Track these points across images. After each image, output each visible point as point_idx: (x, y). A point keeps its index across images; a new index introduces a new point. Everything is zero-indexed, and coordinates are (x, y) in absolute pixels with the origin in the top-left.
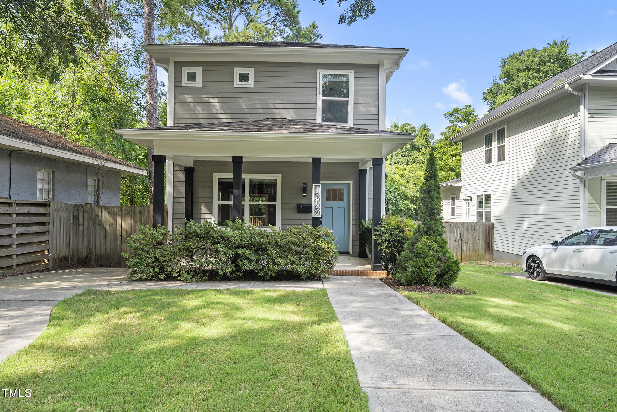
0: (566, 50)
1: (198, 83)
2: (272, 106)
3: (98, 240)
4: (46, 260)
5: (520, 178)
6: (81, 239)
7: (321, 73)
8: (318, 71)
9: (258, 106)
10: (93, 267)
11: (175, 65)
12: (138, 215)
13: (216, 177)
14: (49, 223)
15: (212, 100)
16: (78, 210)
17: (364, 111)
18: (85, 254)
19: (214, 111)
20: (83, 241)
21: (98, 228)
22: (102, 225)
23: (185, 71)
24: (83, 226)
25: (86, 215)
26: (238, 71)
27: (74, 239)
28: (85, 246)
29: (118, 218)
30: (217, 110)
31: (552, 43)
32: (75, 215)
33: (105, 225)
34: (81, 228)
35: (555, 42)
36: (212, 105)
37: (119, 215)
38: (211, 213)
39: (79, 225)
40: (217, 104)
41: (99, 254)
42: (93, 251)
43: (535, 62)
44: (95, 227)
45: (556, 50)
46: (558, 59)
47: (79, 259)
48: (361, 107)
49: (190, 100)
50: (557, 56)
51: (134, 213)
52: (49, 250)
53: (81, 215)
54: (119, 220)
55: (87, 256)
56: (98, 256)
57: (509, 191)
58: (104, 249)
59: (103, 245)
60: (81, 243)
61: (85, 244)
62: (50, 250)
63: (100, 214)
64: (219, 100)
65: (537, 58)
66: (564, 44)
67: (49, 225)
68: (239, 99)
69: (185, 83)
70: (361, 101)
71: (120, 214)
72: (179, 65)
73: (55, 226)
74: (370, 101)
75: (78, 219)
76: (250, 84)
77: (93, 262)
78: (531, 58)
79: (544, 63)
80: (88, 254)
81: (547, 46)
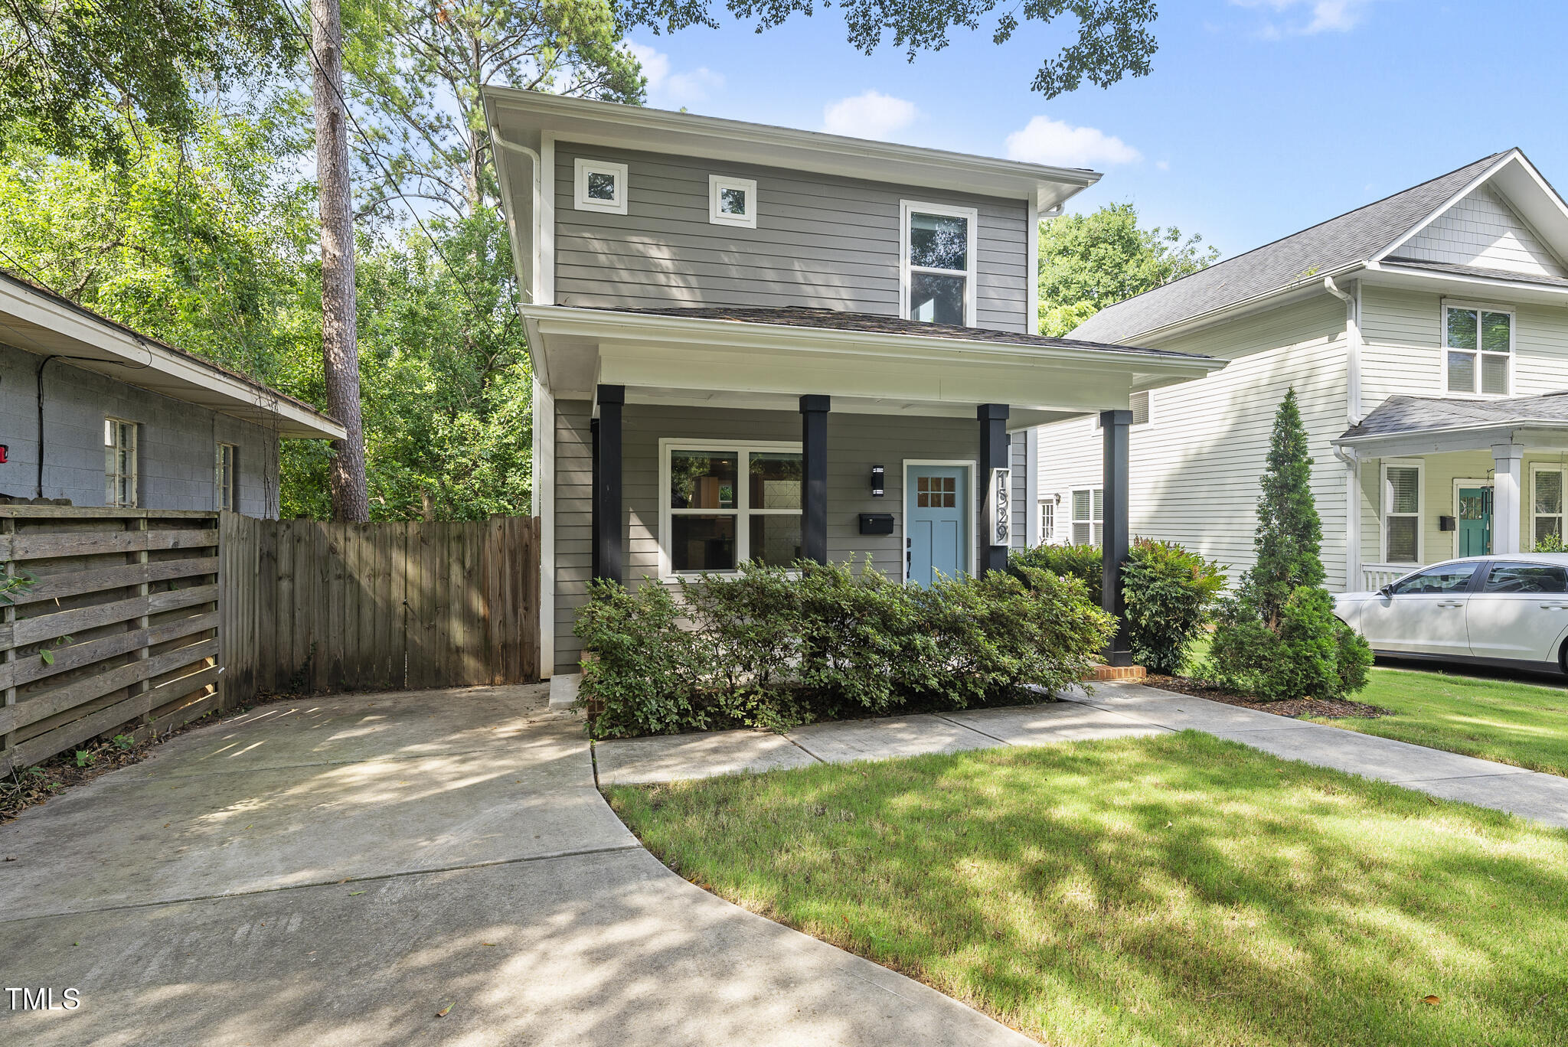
0: (1134, 222)
1: (618, 204)
2: (800, 278)
3: (334, 617)
4: (210, 688)
5: (1190, 458)
6: (284, 616)
7: (908, 207)
8: (903, 203)
9: (770, 275)
10: (323, 694)
11: (556, 152)
12: (453, 545)
13: (667, 447)
14: (216, 574)
15: (654, 252)
16: (275, 535)
17: (998, 305)
18: (299, 660)
19: (662, 279)
20: (293, 624)
21: (335, 586)
22: (347, 577)
23: (584, 169)
24: (293, 580)
25: (302, 549)
26: (719, 184)
27: (265, 618)
28: (298, 637)
29: (394, 555)
30: (668, 278)
31: (1108, 207)
32: (265, 550)
33: (357, 577)
34: (285, 585)
35: (1112, 205)
36: (656, 265)
37: (399, 547)
38: (656, 538)
39: (280, 579)
40: (669, 264)
41: (340, 656)
42: (322, 648)
43: (1080, 240)
44: (326, 584)
45: (1116, 222)
46: (1121, 237)
47: (280, 673)
48: (992, 294)
49: (597, 246)
50: (1119, 231)
51: (442, 540)
52: (216, 656)
53: (285, 549)
54: (398, 558)
55: (306, 665)
56: (337, 663)
57: (1161, 485)
58: (355, 642)
59: (351, 631)
60: (285, 628)
61: (298, 630)
62: (220, 657)
63: (340, 545)
64: (675, 254)
65: (1082, 233)
66: (1127, 209)
67: (216, 582)
68: (722, 255)
69: (583, 200)
70: (993, 280)
71: (402, 543)
72: (567, 153)
73: (229, 583)
74: (1010, 282)
75: (276, 560)
76: (748, 219)
77: (321, 681)
78: (1074, 232)
79: (1095, 242)
80: (309, 658)
81: (1099, 211)
